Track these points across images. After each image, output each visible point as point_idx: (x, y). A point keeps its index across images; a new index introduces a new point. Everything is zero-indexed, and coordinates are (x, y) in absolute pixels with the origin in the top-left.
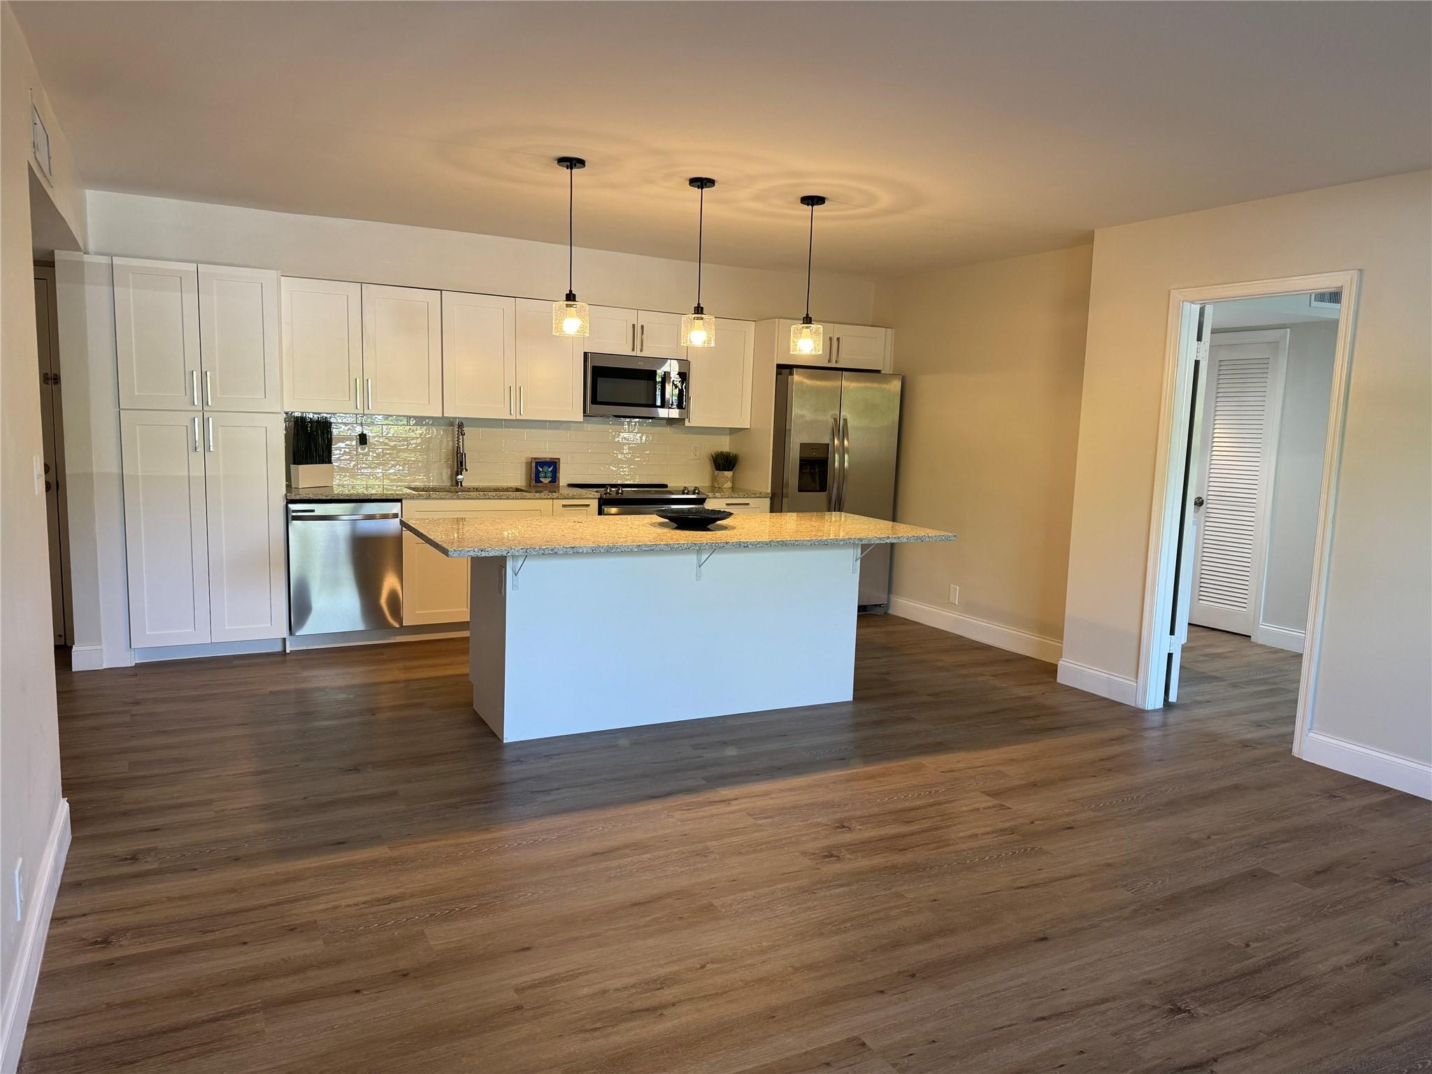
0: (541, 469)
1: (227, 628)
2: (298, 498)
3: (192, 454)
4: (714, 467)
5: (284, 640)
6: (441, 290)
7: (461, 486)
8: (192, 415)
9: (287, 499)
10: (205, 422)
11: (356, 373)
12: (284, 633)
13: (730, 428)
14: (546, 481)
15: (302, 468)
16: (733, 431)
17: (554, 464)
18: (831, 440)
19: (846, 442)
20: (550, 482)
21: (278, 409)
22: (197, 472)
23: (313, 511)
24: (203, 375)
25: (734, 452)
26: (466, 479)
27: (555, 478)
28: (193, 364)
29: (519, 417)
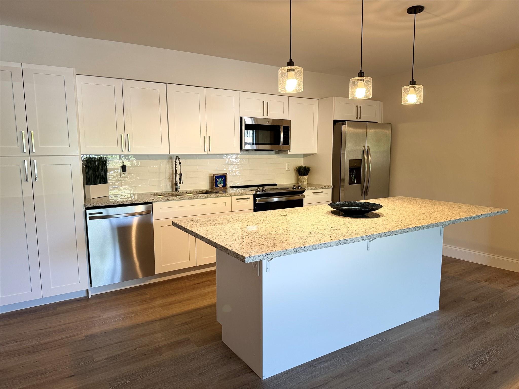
0: (218, 180)
1: (52, 288)
2: (92, 206)
3: (25, 184)
4: (298, 174)
5: (87, 290)
6: (166, 83)
7: (178, 191)
8: (23, 159)
9: (85, 207)
10: (31, 164)
11: (121, 131)
12: (87, 287)
13: (303, 154)
14: (220, 186)
15: (91, 187)
16: (305, 155)
17: (224, 177)
18: (362, 157)
19: (369, 157)
20: (223, 186)
21: (77, 153)
22: (28, 194)
23: (101, 213)
24: (29, 134)
25: (307, 165)
26: (182, 188)
27: (225, 184)
28: (22, 127)
29: (209, 153)
